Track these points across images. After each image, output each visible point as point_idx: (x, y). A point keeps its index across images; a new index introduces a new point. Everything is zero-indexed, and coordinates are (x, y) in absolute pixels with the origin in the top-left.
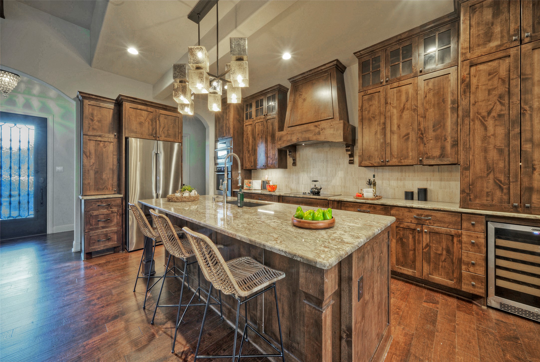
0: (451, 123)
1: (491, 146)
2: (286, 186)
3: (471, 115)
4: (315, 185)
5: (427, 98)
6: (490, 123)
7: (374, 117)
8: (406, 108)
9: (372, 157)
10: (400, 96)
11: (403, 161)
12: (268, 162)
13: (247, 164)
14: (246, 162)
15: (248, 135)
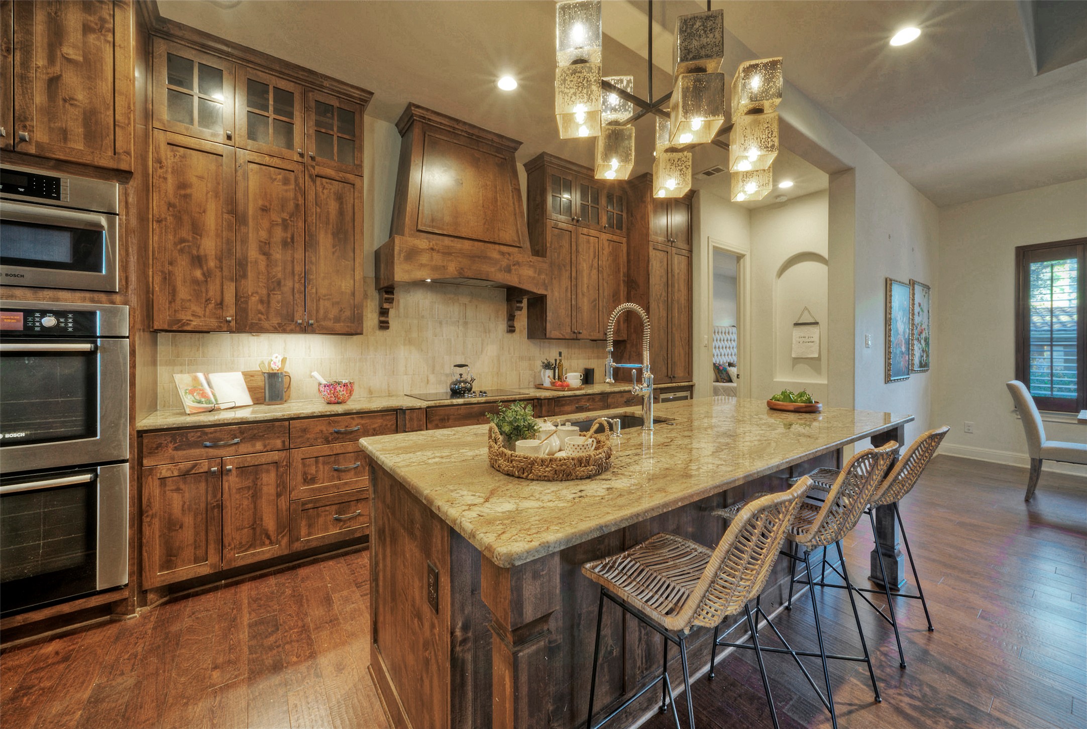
0: (624, 296)
3: (653, 296)
4: (461, 375)
5: (609, 261)
6: (661, 305)
7: (564, 266)
8: (594, 266)
9: (563, 324)
10: (589, 248)
11: (592, 334)
12: (322, 312)
13: (184, 308)
14: (178, 302)
15: (188, 191)
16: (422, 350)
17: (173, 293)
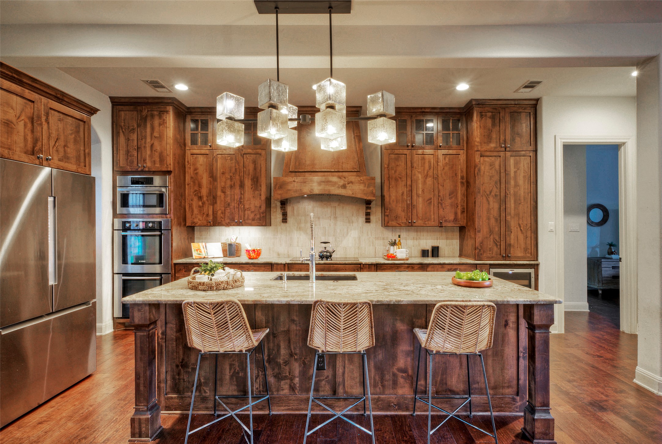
0: (461, 194)
1: (492, 216)
2: (270, 249)
3: (481, 192)
4: (325, 248)
5: (445, 170)
6: (491, 199)
7: (400, 178)
8: (429, 175)
9: (399, 217)
10: (424, 163)
11: (427, 223)
12: (246, 216)
13: (196, 217)
14: (194, 215)
15: (197, 171)
16: (307, 234)
17: (192, 211)
